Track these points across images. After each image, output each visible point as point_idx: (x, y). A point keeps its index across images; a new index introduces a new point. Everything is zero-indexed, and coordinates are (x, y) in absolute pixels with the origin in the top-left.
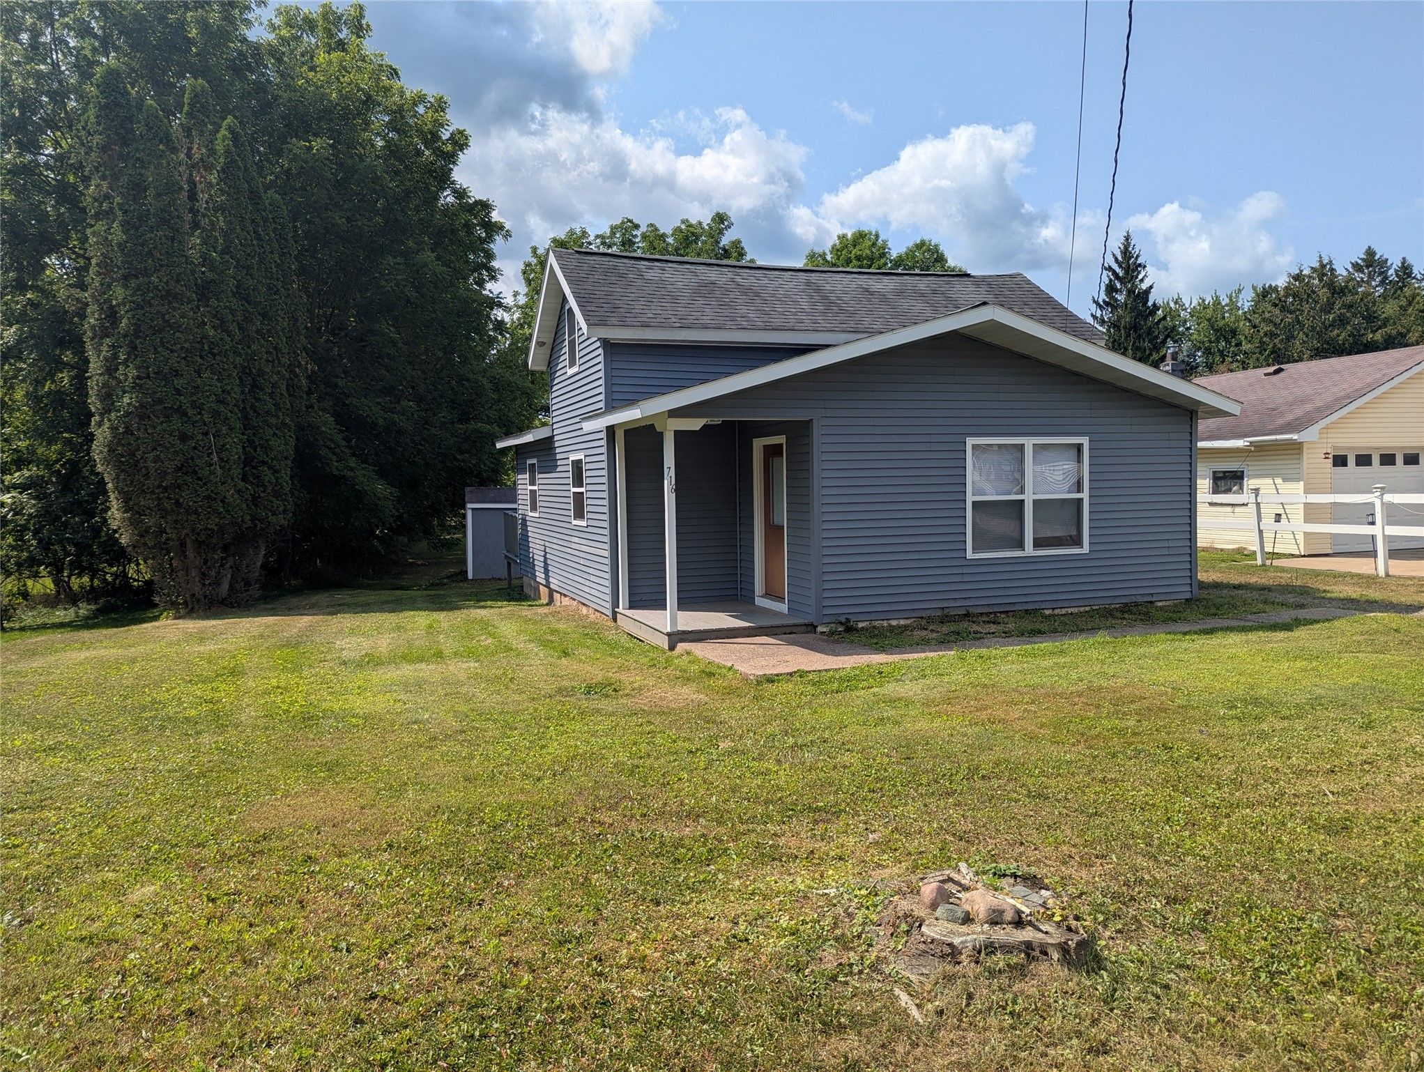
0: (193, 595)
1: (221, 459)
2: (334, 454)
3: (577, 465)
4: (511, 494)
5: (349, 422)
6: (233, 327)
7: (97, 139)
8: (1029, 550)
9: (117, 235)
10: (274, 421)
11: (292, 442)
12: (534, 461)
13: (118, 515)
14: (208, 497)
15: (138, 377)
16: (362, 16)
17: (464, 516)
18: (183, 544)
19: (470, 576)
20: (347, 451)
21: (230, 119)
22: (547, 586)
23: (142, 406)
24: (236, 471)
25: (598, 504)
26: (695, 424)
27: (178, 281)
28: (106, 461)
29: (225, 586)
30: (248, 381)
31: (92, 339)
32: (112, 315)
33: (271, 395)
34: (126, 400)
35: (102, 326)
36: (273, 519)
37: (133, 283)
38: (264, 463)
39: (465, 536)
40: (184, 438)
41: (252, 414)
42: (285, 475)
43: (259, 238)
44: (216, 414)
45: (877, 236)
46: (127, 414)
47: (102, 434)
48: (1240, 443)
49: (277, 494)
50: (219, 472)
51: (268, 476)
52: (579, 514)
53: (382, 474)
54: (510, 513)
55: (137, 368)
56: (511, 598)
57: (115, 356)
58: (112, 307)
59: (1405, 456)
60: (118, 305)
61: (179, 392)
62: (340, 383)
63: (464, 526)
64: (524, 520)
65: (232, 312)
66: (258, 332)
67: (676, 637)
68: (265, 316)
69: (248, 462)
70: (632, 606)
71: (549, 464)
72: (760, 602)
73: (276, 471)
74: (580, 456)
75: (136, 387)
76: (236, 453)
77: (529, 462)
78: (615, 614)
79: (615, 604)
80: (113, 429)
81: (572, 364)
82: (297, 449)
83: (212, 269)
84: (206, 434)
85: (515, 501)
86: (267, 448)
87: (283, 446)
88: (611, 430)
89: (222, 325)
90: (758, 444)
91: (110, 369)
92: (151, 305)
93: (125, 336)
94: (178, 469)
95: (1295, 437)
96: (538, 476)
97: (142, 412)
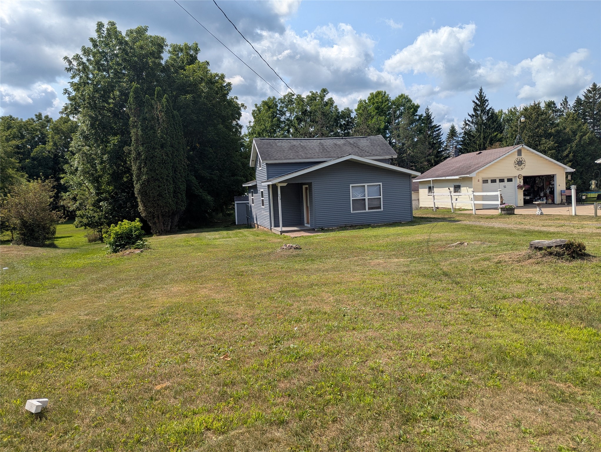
0: (161, 230)
1: (168, 192)
2: (196, 188)
3: (262, 192)
4: (247, 199)
5: (200, 178)
6: (170, 156)
7: (133, 107)
8: (367, 210)
9: (140, 133)
10: (181, 180)
11: (186, 186)
12: (253, 190)
13: (142, 208)
14: (166, 203)
15: (147, 171)
16: (197, 47)
17: (234, 205)
18: (158, 217)
19: (237, 224)
20: (199, 187)
21: (166, 95)
22: (257, 224)
23: (148, 179)
24: (172, 195)
25: (266, 202)
26: (285, 184)
27: (156, 144)
28: (138, 194)
29: (169, 227)
30: (174, 169)
31: (134, 161)
32: (139, 154)
33: (180, 173)
34: (144, 177)
35: (136, 157)
36: (182, 208)
37: (145, 146)
38: (179, 192)
39: (235, 212)
40: (159, 187)
41: (175, 179)
42: (184, 195)
43: (175, 129)
44: (167, 180)
45: (385, 93)
46: (144, 181)
47: (137, 187)
48: (457, 177)
49: (182, 201)
50: (168, 195)
51: (180, 196)
52: (263, 205)
53: (209, 194)
54: (247, 204)
55: (147, 168)
56: (248, 228)
57: (140, 165)
58: (139, 152)
59: (500, 180)
60: (141, 152)
61: (157, 174)
62: (196, 166)
63: (234, 208)
64: (251, 206)
65: (170, 151)
66: (176, 156)
67: (282, 232)
68: (177, 150)
69: (175, 192)
70: (275, 227)
71: (256, 192)
72: (306, 225)
73: (182, 195)
74: (262, 190)
75: (147, 174)
76: (172, 190)
77: (251, 190)
78: (271, 229)
79: (271, 226)
80: (141, 185)
81: (260, 167)
82: (187, 188)
83: (164, 140)
84: (164, 185)
85: (248, 201)
86: (179, 188)
87: (183, 187)
88: (269, 186)
89: (167, 155)
90: (304, 187)
91: (139, 169)
92: (150, 151)
93: (143, 160)
94: (158, 195)
95: (468, 176)
96: (254, 194)
97: (148, 181)
